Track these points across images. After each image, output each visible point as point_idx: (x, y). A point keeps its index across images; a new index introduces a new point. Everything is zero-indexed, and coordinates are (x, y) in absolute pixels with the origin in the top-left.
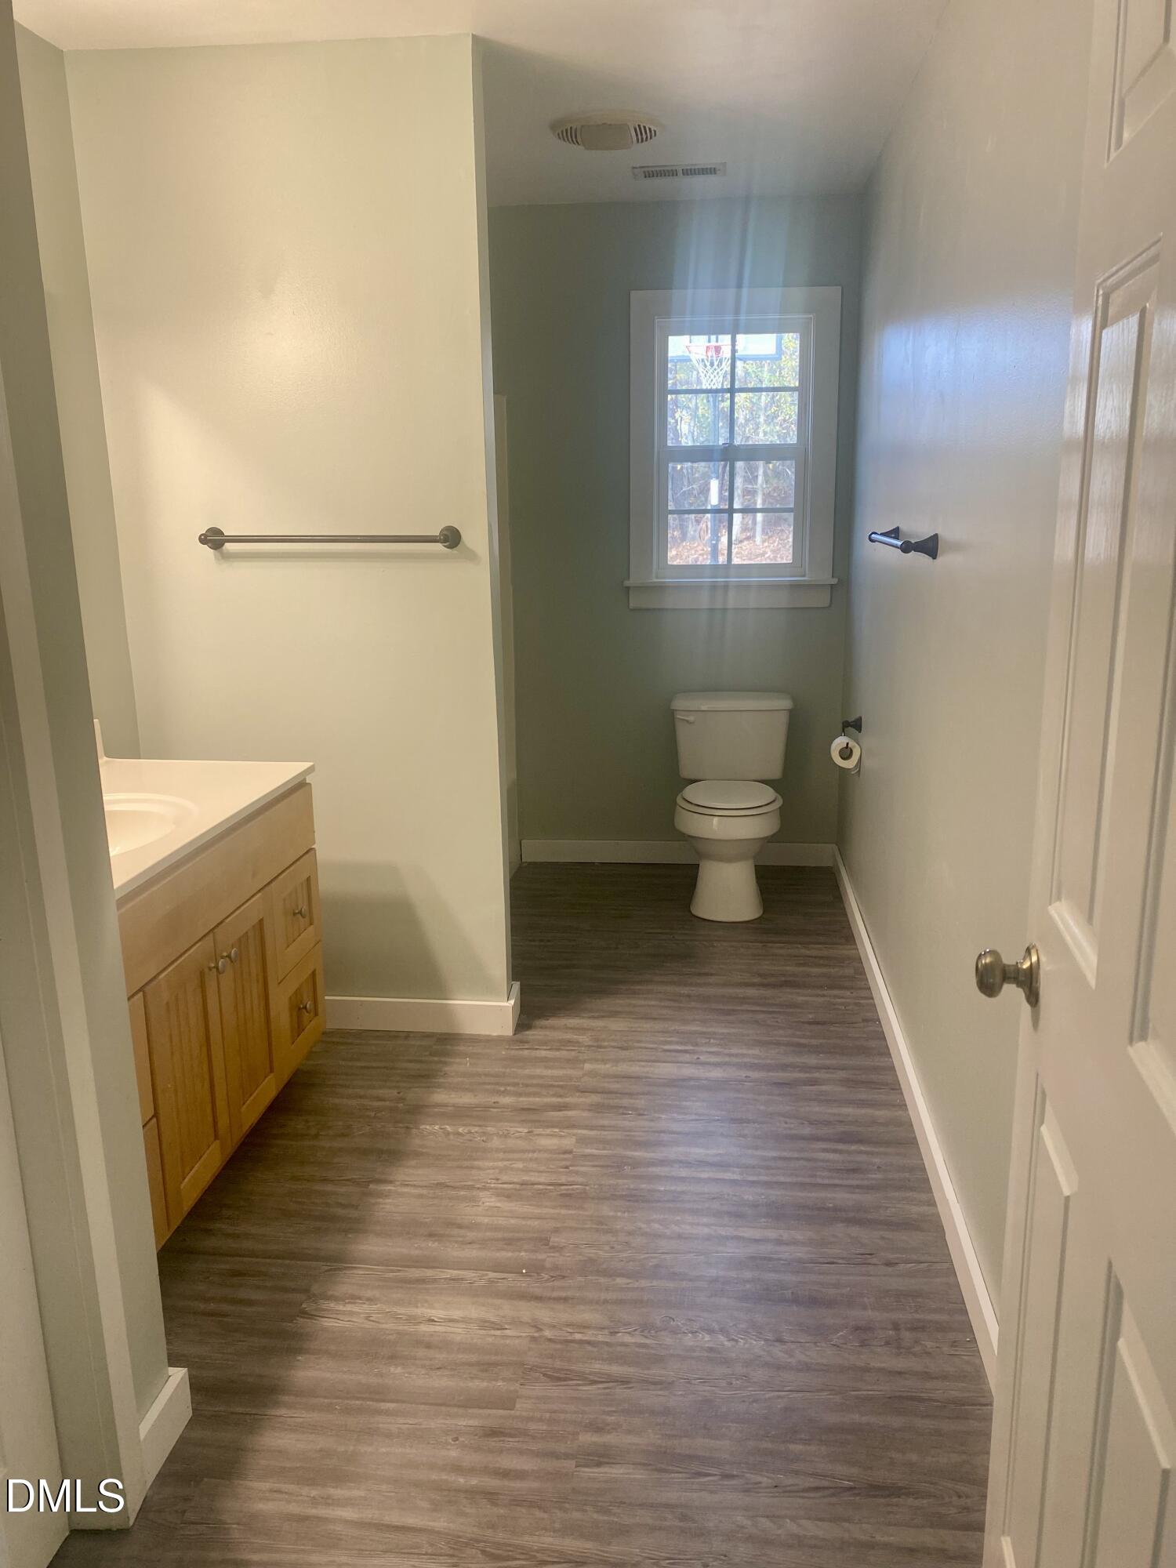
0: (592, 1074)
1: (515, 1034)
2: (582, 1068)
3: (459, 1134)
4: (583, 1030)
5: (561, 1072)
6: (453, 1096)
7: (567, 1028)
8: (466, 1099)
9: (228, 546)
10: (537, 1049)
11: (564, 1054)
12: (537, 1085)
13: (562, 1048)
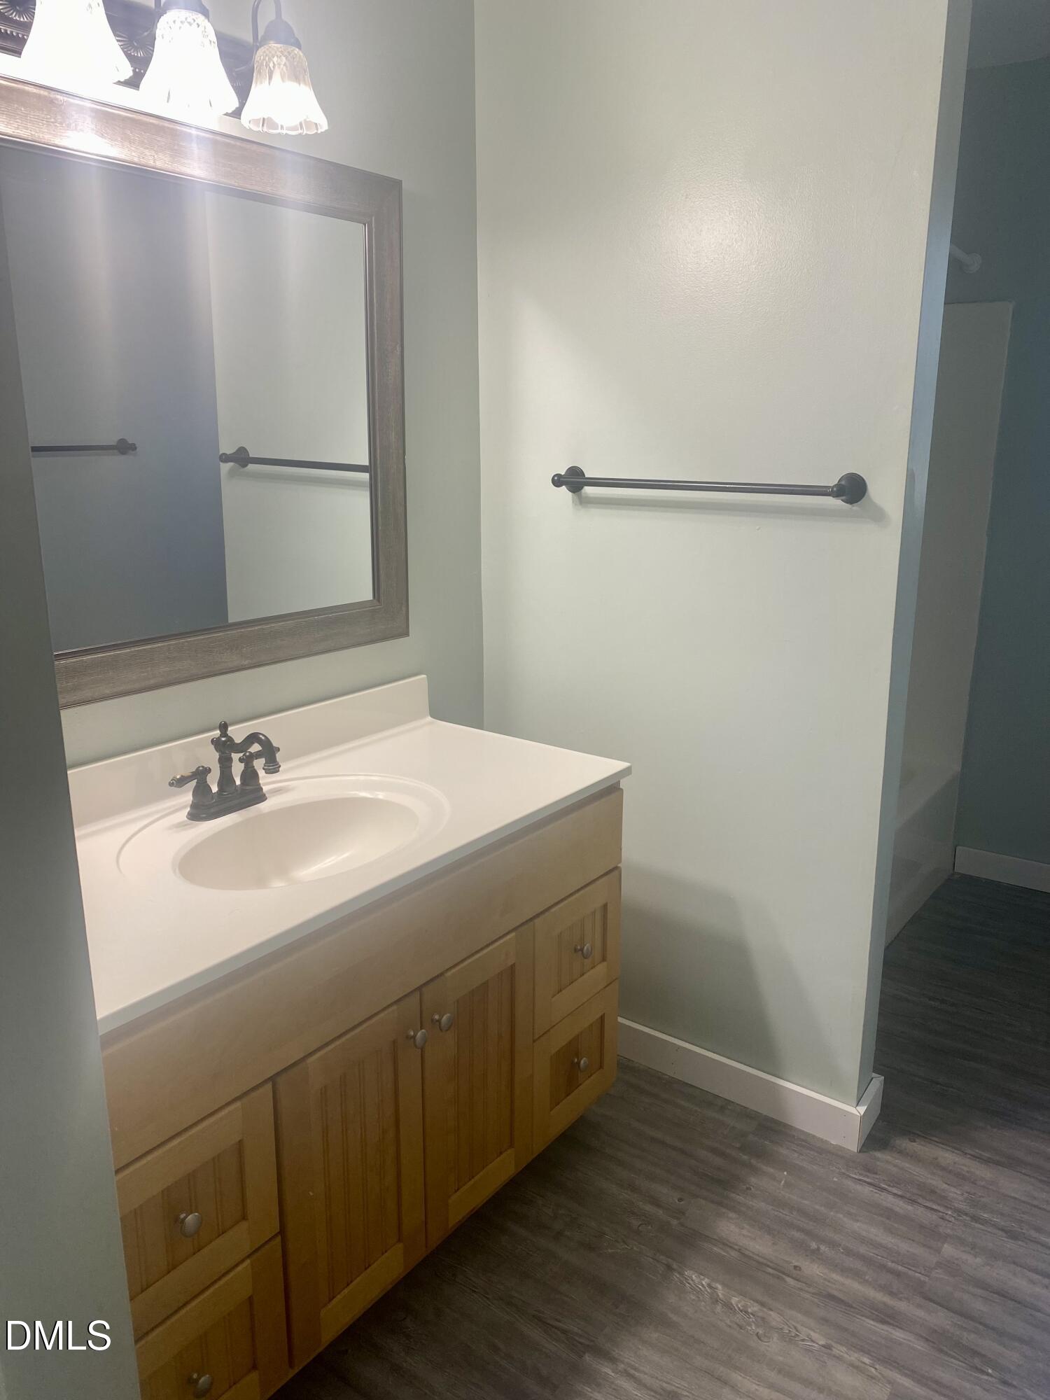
0: (951, 1267)
1: (860, 1151)
2: (938, 1251)
3: (728, 1306)
4: (961, 1178)
5: (904, 1247)
6: (744, 1232)
7: (935, 1164)
8: (760, 1246)
9: (589, 490)
10: (883, 1189)
11: (919, 1213)
12: (863, 1258)
13: (920, 1200)
